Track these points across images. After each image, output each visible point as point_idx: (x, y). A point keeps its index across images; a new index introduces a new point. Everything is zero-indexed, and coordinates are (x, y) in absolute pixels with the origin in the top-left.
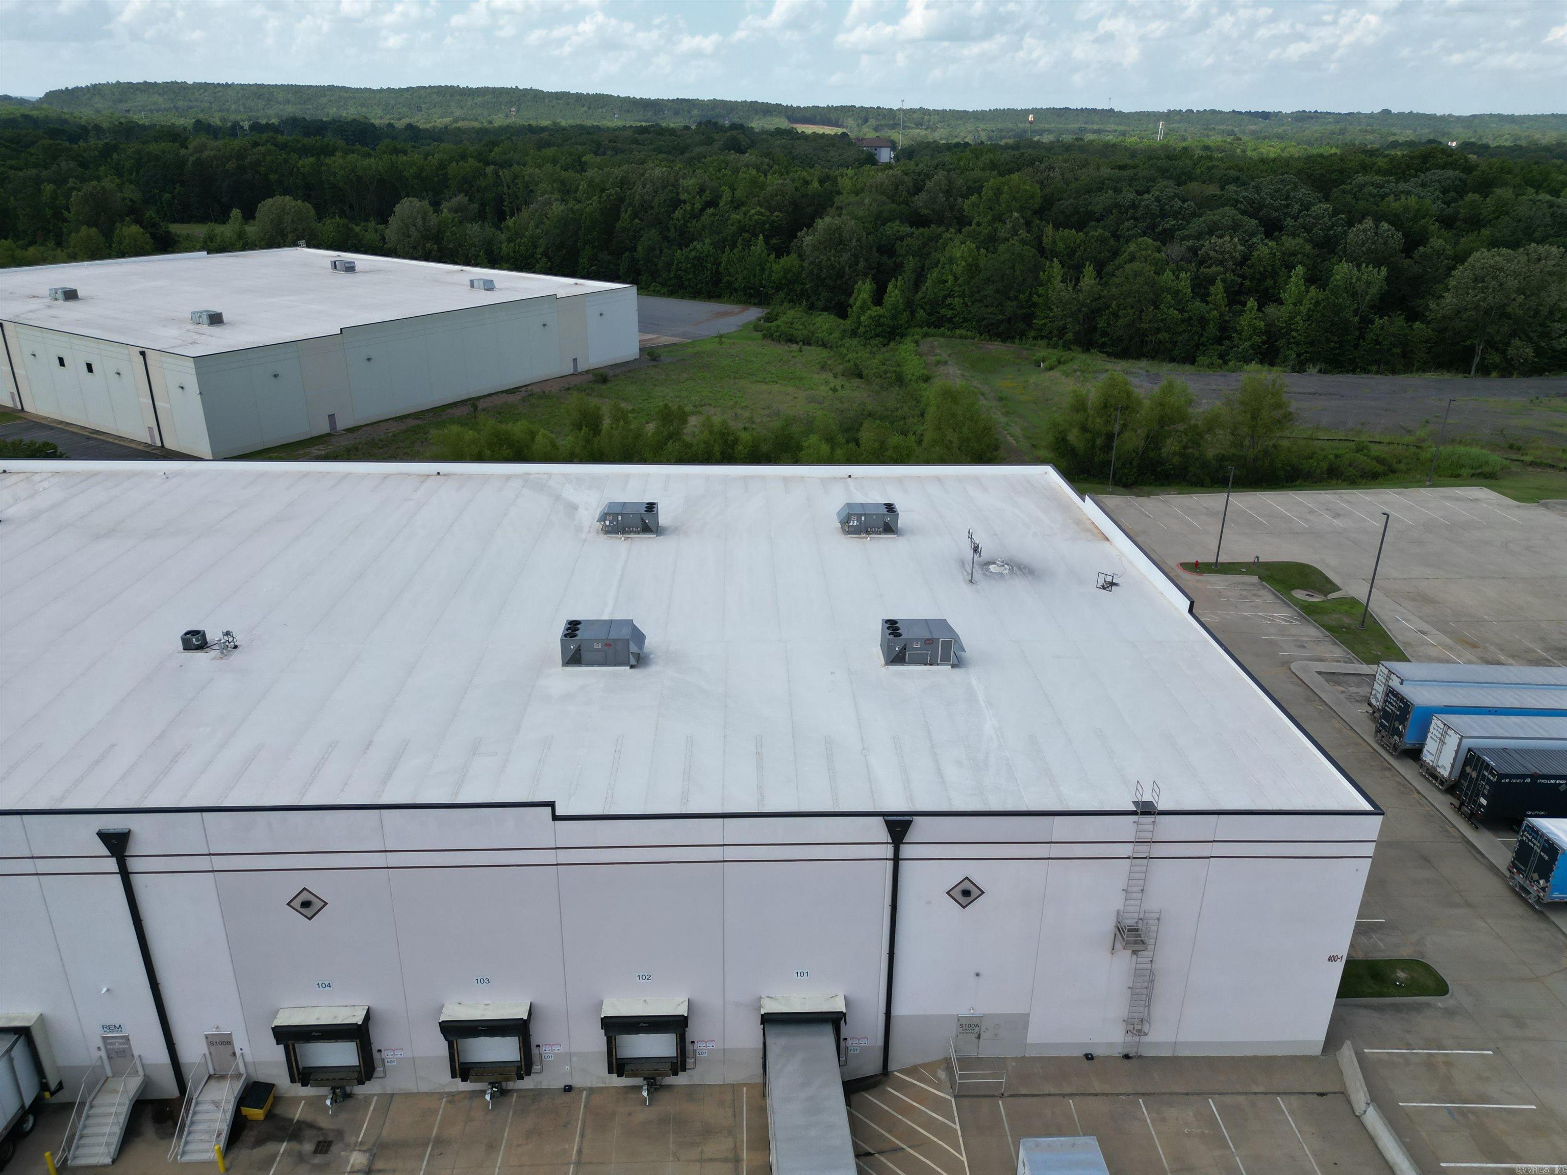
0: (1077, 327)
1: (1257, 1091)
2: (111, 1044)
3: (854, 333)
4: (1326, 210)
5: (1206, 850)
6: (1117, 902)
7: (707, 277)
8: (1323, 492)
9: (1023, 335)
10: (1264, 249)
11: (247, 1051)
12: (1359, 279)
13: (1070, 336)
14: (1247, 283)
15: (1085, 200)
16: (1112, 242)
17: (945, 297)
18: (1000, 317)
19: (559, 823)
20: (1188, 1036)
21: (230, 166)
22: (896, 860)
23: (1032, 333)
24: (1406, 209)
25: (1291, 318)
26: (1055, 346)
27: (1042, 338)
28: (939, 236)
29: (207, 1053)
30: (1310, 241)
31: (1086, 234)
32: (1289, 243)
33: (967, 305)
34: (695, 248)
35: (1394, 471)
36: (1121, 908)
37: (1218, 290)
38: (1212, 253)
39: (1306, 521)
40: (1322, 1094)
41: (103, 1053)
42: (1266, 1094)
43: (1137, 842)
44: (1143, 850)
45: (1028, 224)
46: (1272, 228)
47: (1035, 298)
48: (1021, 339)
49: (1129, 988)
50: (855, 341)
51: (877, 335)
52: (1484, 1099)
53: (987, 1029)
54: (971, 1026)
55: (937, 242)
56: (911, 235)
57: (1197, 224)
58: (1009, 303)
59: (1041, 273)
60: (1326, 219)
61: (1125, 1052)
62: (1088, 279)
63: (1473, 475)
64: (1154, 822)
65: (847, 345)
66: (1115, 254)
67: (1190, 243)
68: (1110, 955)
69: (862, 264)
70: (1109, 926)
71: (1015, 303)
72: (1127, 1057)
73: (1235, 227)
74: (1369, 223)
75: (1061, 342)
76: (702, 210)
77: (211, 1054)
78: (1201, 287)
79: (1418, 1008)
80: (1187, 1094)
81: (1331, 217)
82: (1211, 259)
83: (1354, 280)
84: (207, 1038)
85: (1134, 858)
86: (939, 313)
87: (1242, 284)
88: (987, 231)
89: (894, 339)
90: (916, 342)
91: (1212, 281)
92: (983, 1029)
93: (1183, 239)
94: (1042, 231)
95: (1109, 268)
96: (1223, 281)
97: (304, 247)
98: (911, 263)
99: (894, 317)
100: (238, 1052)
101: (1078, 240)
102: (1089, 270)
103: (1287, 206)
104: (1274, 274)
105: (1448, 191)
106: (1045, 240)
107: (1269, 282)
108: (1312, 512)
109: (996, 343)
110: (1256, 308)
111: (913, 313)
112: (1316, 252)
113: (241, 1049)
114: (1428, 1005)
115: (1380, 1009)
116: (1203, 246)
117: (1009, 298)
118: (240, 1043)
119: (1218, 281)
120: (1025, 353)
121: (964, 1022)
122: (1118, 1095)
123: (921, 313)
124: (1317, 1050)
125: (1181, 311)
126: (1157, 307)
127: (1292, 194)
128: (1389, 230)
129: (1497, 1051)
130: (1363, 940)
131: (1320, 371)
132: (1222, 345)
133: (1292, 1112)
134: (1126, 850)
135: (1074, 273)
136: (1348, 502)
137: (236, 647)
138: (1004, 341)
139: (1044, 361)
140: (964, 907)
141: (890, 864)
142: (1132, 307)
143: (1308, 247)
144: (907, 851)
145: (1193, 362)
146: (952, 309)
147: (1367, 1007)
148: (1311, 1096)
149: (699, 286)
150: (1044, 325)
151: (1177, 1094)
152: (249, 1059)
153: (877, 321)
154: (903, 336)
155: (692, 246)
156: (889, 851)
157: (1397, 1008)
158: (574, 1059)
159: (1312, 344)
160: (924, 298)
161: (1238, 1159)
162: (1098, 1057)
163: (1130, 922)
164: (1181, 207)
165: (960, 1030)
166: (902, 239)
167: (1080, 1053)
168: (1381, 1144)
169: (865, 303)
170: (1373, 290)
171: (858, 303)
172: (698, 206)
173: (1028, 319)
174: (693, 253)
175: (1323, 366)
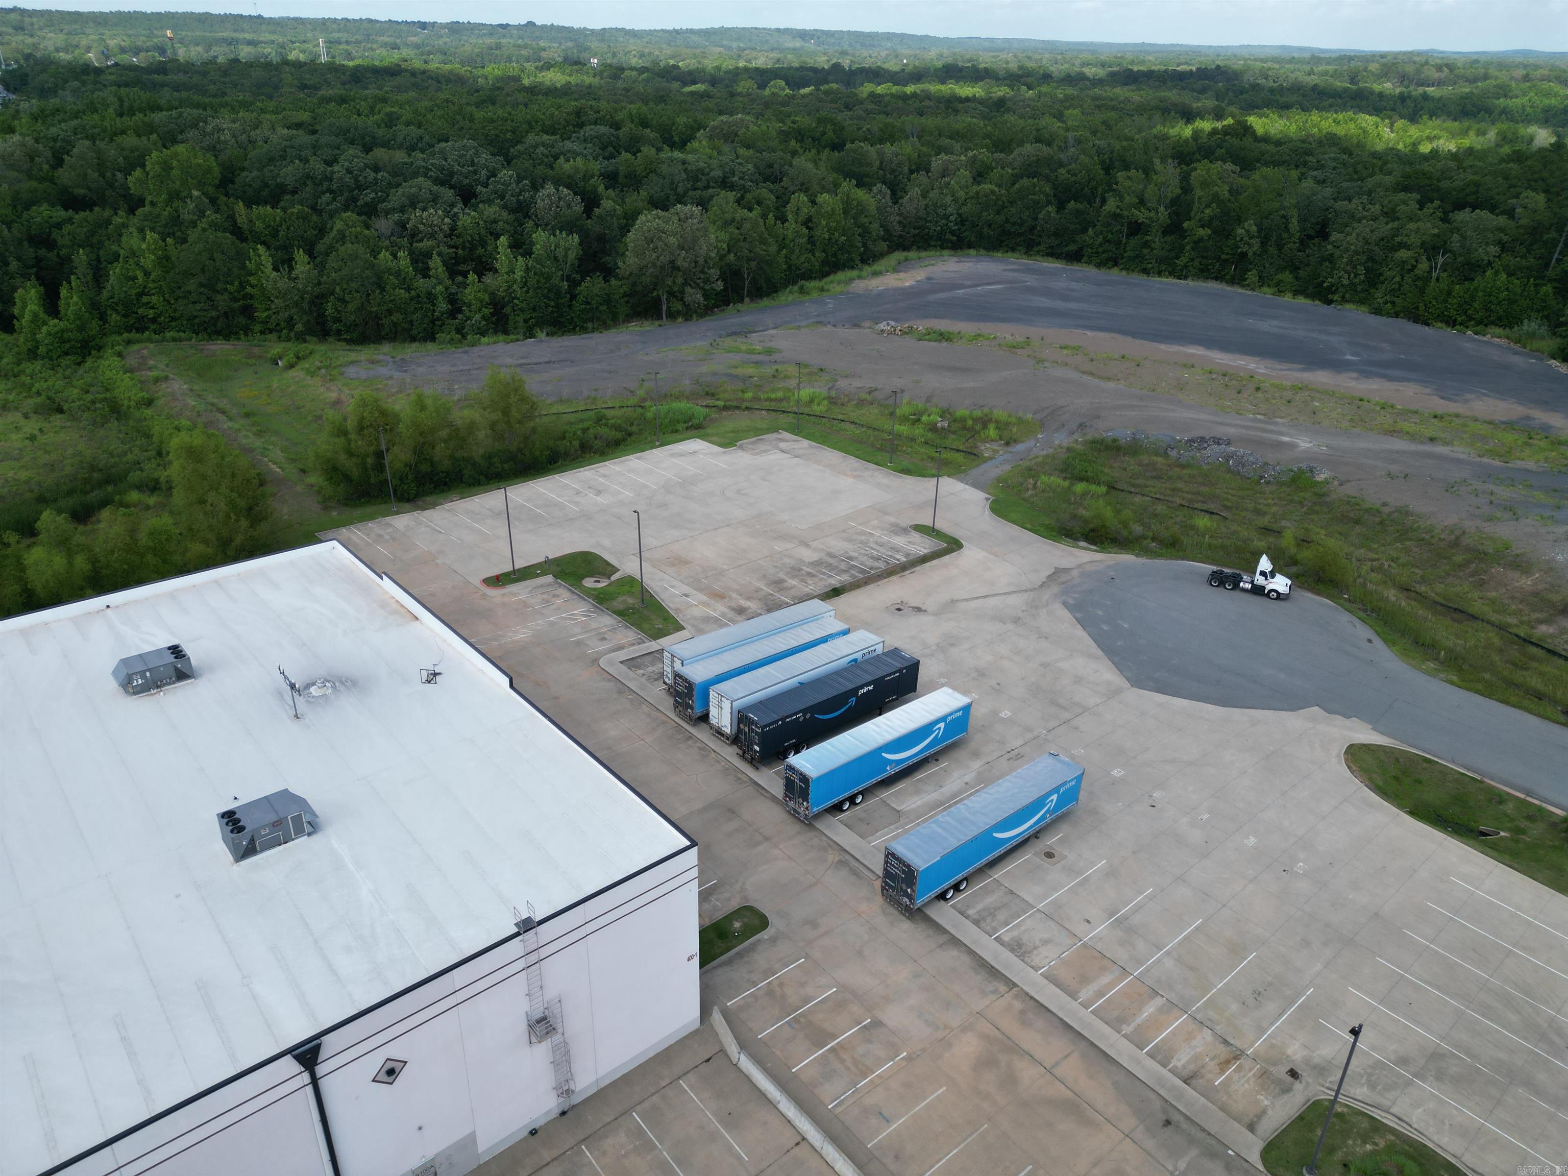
1: (664, 1085)
4: (511, 177)
5: (581, 933)
8: (581, 469)
9: (247, 330)
10: (467, 218)
12: (557, 246)
16: (315, 218)
17: (140, 295)
18: (214, 314)
20: (604, 1069)
23: (257, 328)
24: (577, 170)
28: (108, 222)
30: (505, 207)
31: (284, 210)
32: (487, 210)
33: (169, 303)
35: (630, 435)
37: (436, 263)
38: (421, 227)
39: (577, 504)
40: (708, 1060)
42: (671, 1083)
43: (527, 954)
44: (533, 958)
45: (213, 201)
46: (467, 196)
48: (246, 335)
49: (551, 1063)
51: (67, 354)
52: (806, 1001)
53: (440, 1165)
54: (426, 1171)
55: (107, 228)
56: (70, 220)
58: (219, 297)
60: (514, 185)
61: (560, 1111)
62: (302, 263)
63: (687, 428)
64: (536, 933)
66: (322, 231)
67: (396, 216)
68: (530, 1051)
70: (523, 1027)
71: (226, 296)
72: (563, 1113)
73: (435, 199)
74: (550, 189)
78: (420, 262)
79: (753, 948)
80: (616, 1119)
81: (517, 184)
83: (553, 248)
85: (528, 967)
86: (137, 313)
88: (166, 213)
89: (90, 354)
90: (120, 355)
91: (430, 256)
93: (387, 213)
94: (233, 210)
95: (320, 247)
98: (81, 257)
99: (81, 328)
102: (300, 256)
103: (475, 172)
105: (607, 147)
106: (239, 220)
108: (578, 493)
109: (219, 343)
110: (477, 280)
111: (103, 317)
112: (512, 217)
114: (759, 941)
115: (730, 962)
116: (409, 219)
117: (218, 292)
119: (435, 256)
121: (419, 1169)
122: (564, 1153)
123: (114, 318)
124: (697, 1024)
127: (476, 160)
128: (569, 194)
129: (807, 956)
130: (706, 906)
131: (548, 334)
134: (521, 964)
135: (285, 262)
136: (604, 476)
138: (227, 338)
140: (392, 1081)
143: (505, 214)
144: (322, 1069)
145: (433, 339)
146: (152, 308)
147: (720, 965)
148: (701, 1066)
151: (608, 1124)
154: (100, 348)
156: (306, 1078)
157: (740, 955)
159: (534, 309)
160: (112, 297)
162: (541, 1127)
163: (538, 1015)
167: (526, 1133)
168: (754, 1080)
170: (572, 256)
175: (549, 329)
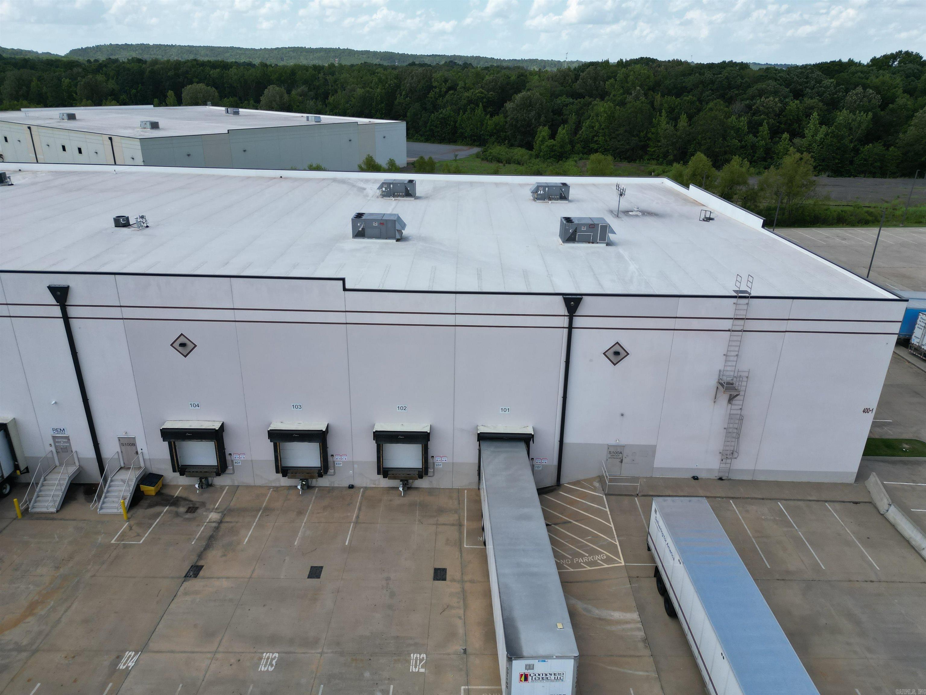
0: (675, 152)
1: (811, 499)
2: (58, 442)
3: (537, 156)
4: (832, 83)
5: (783, 326)
6: (720, 365)
7: (449, 129)
9: (641, 158)
10: (793, 104)
11: (145, 451)
12: (853, 120)
13: (671, 157)
14: (782, 126)
15: (681, 80)
16: (697, 103)
17: (593, 137)
18: (628, 147)
19: (347, 293)
20: (763, 465)
21: (171, 73)
22: (570, 328)
23: (646, 157)
24: (883, 83)
25: (810, 145)
26: (661, 164)
27: (653, 159)
28: (590, 103)
29: (120, 451)
30: (822, 101)
31: (681, 99)
32: (808, 101)
33: (607, 141)
34: (441, 113)
35: (878, 221)
36: (722, 369)
37: (764, 130)
38: (761, 108)
39: (824, 241)
40: (856, 503)
41: (53, 449)
42: (818, 501)
43: (735, 319)
44: (739, 325)
45: (646, 95)
46: (798, 95)
47: (650, 135)
48: (640, 161)
49: (725, 428)
50: (538, 160)
51: (552, 157)
53: (627, 456)
54: (617, 453)
55: (588, 106)
56: (573, 103)
57: (750, 91)
58: (633, 138)
59: (654, 119)
60: (832, 88)
61: (721, 475)
62: (683, 122)
64: (748, 304)
65: (533, 162)
66: (699, 110)
67: (748, 102)
68: (713, 403)
69: (543, 118)
70: (713, 382)
71: (637, 138)
72: (721, 479)
73: (775, 93)
74: (860, 89)
75: (665, 161)
76: (446, 92)
77: (122, 452)
78: (754, 127)
79: (919, 463)
80: (763, 499)
81: (835, 88)
82: (760, 111)
83: (850, 121)
84: (119, 440)
85: (733, 331)
86: (589, 147)
87: (779, 127)
88: (620, 98)
89: (562, 160)
90: (576, 161)
91: (761, 125)
92: (625, 455)
93: (742, 100)
94: (654, 98)
95: (695, 119)
96: (768, 123)
97: (211, 106)
98: (573, 118)
99: (562, 147)
100: (139, 451)
101: (677, 103)
102: (684, 117)
103: (807, 83)
104: (798, 120)
105: (909, 77)
106: (655, 104)
107: (796, 126)
108: (827, 237)
109: (624, 163)
110: (788, 138)
111: (573, 147)
112: (825, 107)
113: (142, 449)
115: (894, 463)
116: (755, 104)
117: (634, 136)
118: (141, 445)
119: (765, 124)
120: (643, 168)
121: (612, 450)
122: (715, 497)
123: (578, 146)
124: (851, 479)
125: (740, 141)
126: (724, 139)
127: (810, 75)
128: (873, 93)
130: (878, 430)
131: (828, 176)
132: (766, 162)
133: (836, 511)
134: (727, 324)
135: (674, 119)
136: (850, 233)
137: (147, 227)
138: (629, 162)
139: (654, 172)
140: (615, 364)
141: (566, 331)
142: (710, 138)
143: (821, 104)
144: (578, 322)
146: (597, 144)
148: (848, 504)
149: (443, 136)
150: (654, 151)
151: (756, 499)
152: (147, 457)
153: (551, 149)
154: (567, 158)
155: (440, 111)
156: (565, 322)
157: (904, 463)
158: (356, 466)
159: (823, 160)
160: (580, 138)
161: (800, 533)
162: (702, 479)
163: (728, 379)
164: (741, 83)
165: (609, 456)
166: (567, 105)
167: (690, 475)
168: (899, 528)
169: (544, 138)
170: (863, 126)
171: (540, 139)
172: (444, 89)
173: (644, 148)
174: (441, 115)
175: (830, 174)
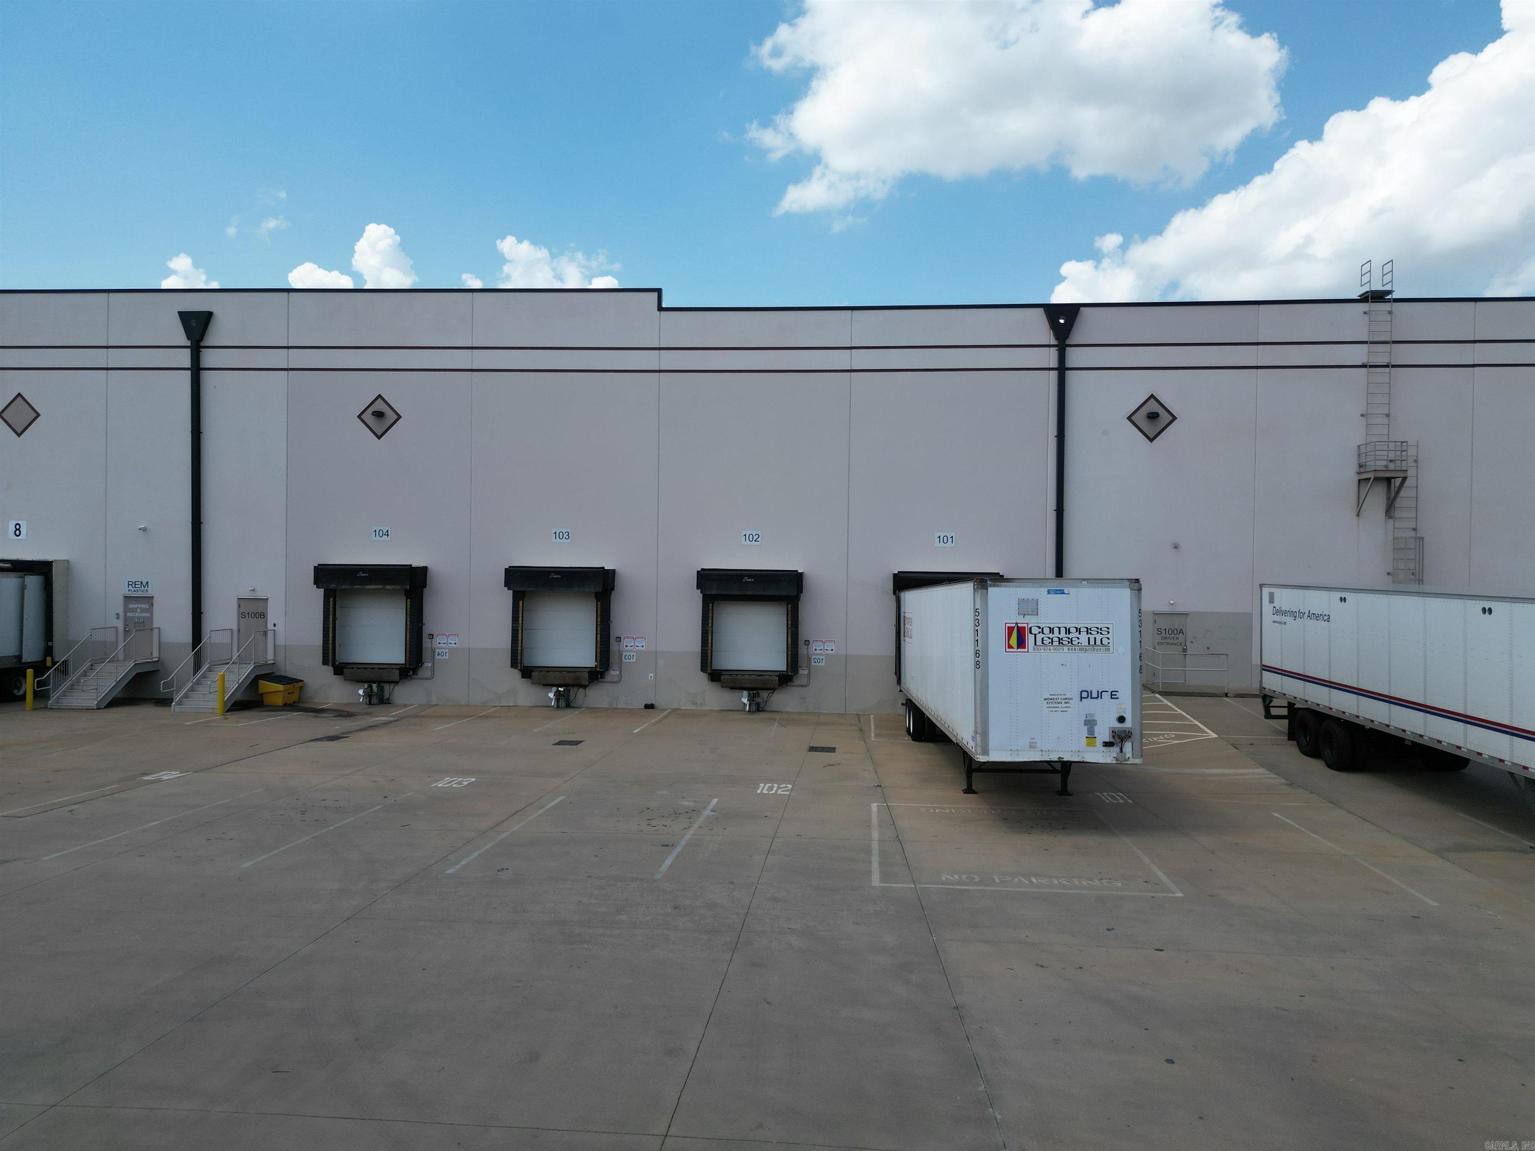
2: (133, 610)
5: (1468, 354)
6: (1357, 436)
11: (280, 628)
19: (664, 314)
22: (1062, 369)
29: (235, 628)
36: (1362, 443)
41: (120, 624)
43: (1372, 343)
44: (1382, 354)
53: (1195, 638)
54: (1173, 632)
64: (1390, 313)
68: (1355, 518)
77: (239, 631)
84: (239, 606)
85: (1371, 366)
92: (1189, 637)
100: (270, 626)
113: (275, 625)
118: (275, 615)
121: (1163, 624)
134: (1358, 355)
140: (1151, 440)
141: (1054, 375)
144: (1075, 357)
152: (281, 641)
156: (1050, 357)
158: (661, 662)
165: (1158, 639)
